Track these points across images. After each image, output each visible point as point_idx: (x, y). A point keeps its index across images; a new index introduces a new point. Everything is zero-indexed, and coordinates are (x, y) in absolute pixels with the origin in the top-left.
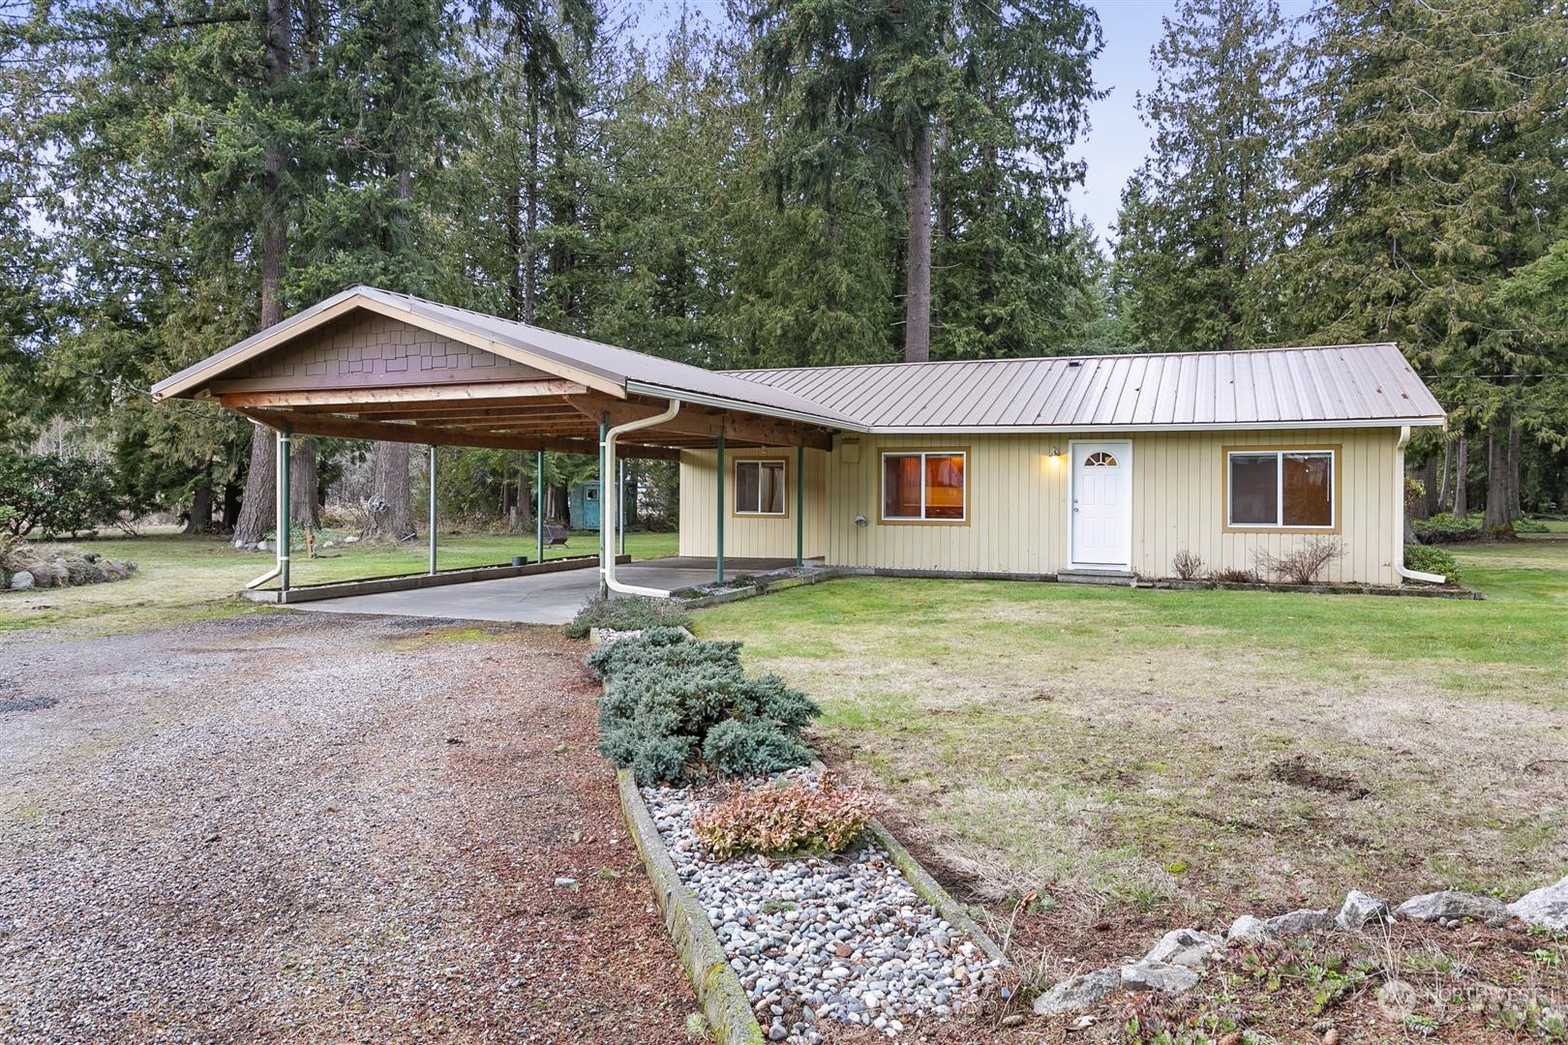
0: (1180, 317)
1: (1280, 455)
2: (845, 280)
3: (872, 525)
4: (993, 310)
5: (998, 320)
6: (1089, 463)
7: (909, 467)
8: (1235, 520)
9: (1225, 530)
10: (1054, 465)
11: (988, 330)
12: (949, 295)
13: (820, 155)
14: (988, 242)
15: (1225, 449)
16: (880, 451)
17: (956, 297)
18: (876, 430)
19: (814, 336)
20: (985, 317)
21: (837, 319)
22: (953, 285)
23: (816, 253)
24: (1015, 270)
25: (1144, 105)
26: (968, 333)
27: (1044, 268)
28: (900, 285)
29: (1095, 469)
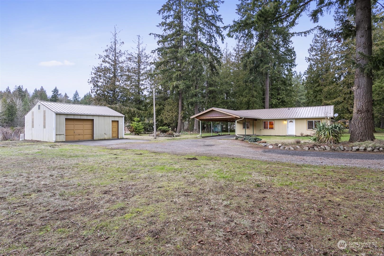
0: (314, 95)
1: (314, 121)
2: (255, 93)
3: (262, 130)
4: (279, 97)
5: (280, 98)
6: (289, 122)
7: (266, 123)
8: (308, 129)
9: (307, 130)
10: (285, 122)
11: (279, 100)
12: (272, 95)
13: (252, 79)
14: (278, 86)
15: (307, 120)
16: (263, 121)
17: (273, 95)
18: (262, 119)
19: (250, 102)
20: (278, 98)
21: (254, 99)
22: (273, 93)
23: (250, 89)
24: (283, 90)
25: (307, 59)
26: (275, 101)
27: (288, 90)
28: (264, 94)
29: (291, 123)
